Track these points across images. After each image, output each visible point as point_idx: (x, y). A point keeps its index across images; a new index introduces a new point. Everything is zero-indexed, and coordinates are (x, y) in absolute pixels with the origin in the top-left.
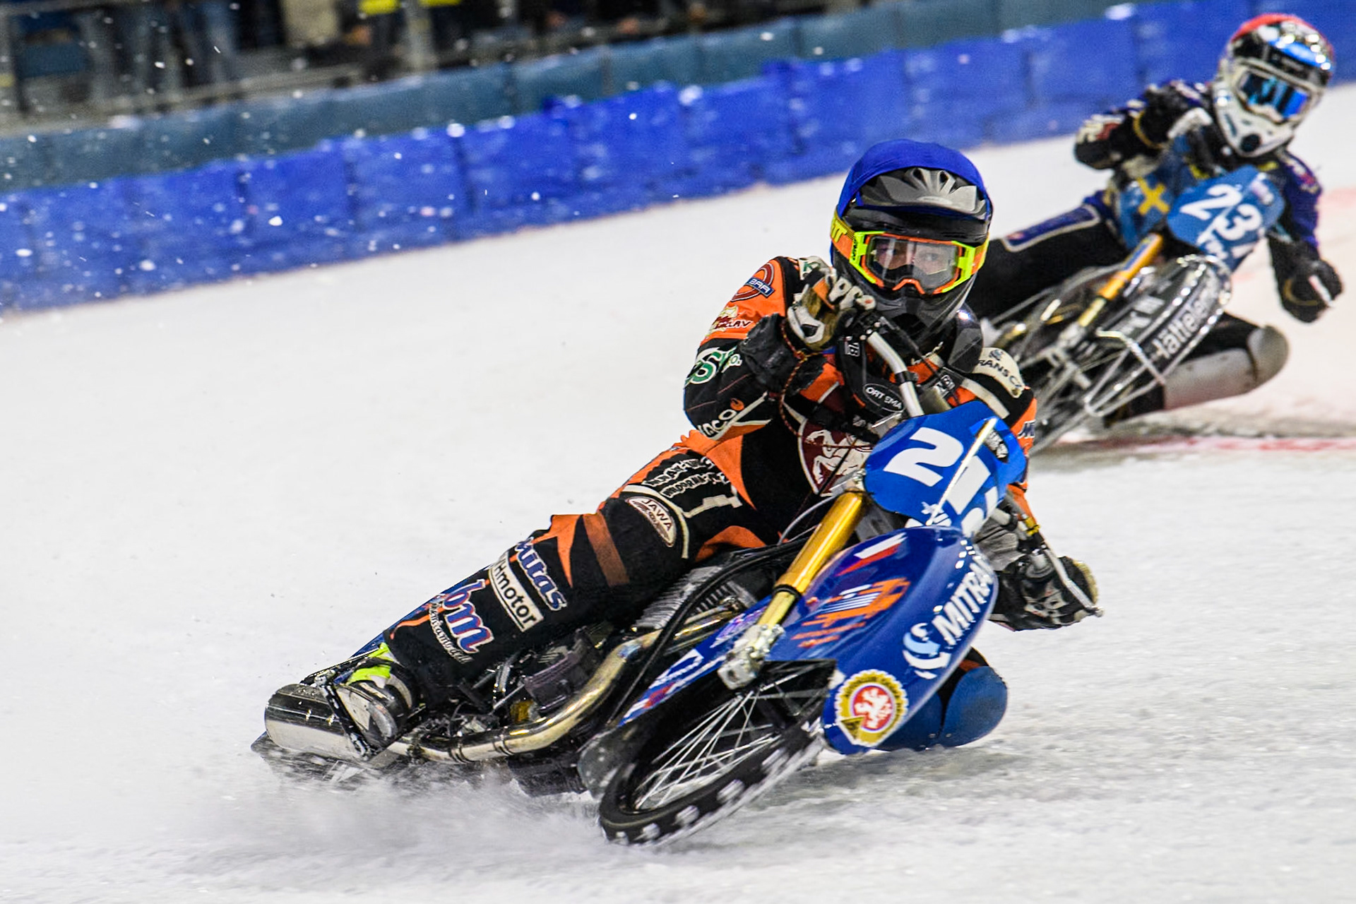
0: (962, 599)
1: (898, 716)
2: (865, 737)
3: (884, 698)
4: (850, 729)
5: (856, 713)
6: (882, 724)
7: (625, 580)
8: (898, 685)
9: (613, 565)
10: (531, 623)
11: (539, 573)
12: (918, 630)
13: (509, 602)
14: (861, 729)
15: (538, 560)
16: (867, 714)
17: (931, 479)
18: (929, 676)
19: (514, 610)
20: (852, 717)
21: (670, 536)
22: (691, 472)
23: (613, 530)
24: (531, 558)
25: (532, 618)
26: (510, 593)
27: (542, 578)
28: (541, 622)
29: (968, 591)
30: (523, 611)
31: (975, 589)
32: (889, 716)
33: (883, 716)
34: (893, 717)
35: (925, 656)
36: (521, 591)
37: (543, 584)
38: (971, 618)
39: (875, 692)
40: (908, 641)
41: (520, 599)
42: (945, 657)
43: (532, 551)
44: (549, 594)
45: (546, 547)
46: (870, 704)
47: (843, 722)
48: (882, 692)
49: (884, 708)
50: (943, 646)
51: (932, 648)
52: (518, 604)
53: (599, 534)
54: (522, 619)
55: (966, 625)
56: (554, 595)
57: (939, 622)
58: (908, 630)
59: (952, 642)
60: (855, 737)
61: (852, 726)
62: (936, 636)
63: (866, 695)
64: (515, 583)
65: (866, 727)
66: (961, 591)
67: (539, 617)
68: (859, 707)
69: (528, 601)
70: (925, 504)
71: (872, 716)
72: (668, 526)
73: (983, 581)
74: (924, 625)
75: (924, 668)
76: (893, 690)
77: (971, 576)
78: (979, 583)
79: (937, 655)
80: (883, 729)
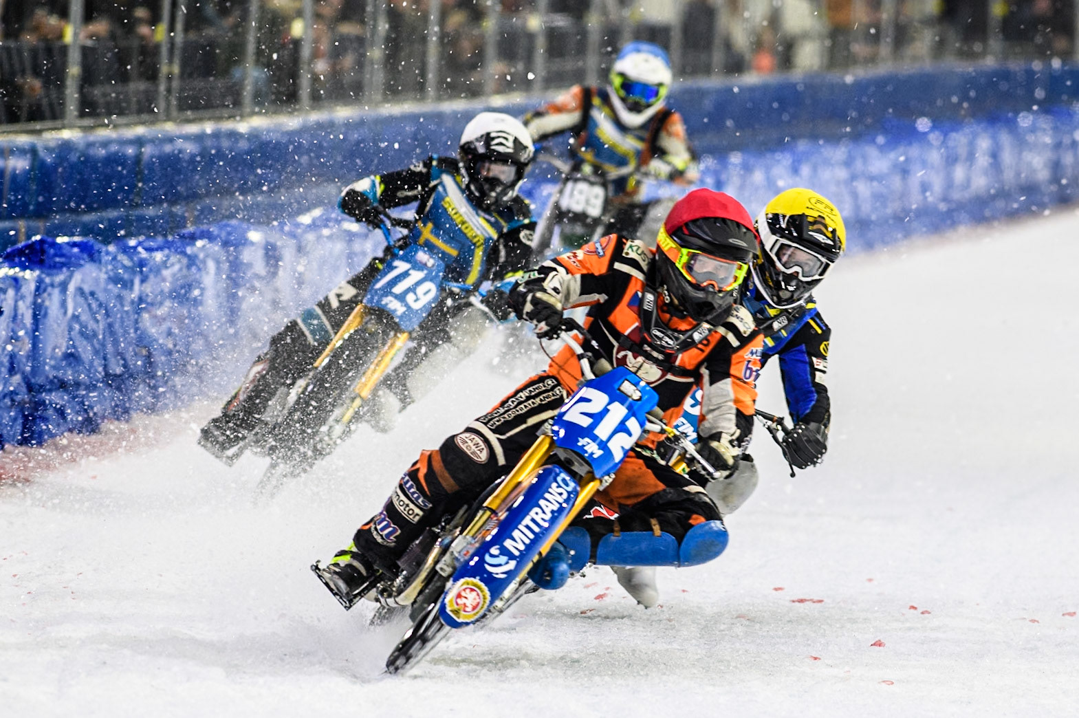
0: (527, 527)
1: (484, 602)
2: (466, 617)
3: (474, 593)
4: (455, 614)
5: (457, 604)
6: (474, 608)
7: (457, 488)
8: (482, 585)
9: (448, 483)
10: (417, 518)
11: (412, 490)
12: (494, 550)
13: (402, 508)
14: (462, 613)
15: (410, 483)
16: (465, 604)
17: (585, 422)
18: (503, 576)
19: (406, 512)
20: (456, 607)
21: (483, 456)
22: (528, 398)
23: (444, 461)
24: (408, 481)
25: (417, 515)
26: (401, 503)
27: (414, 493)
28: (423, 516)
29: (533, 520)
30: (411, 512)
32: (478, 603)
33: (474, 604)
34: (482, 603)
35: (500, 565)
36: (407, 501)
37: (416, 495)
38: (532, 536)
39: (468, 590)
40: (487, 558)
41: (408, 505)
42: (512, 564)
43: (407, 478)
44: (420, 501)
45: (413, 474)
46: (466, 598)
47: (451, 611)
48: (472, 590)
49: (475, 599)
50: (511, 557)
51: (503, 559)
52: (407, 509)
53: (438, 465)
54: (411, 517)
55: (527, 541)
56: (423, 501)
57: (508, 543)
58: (488, 551)
59: (517, 553)
60: (459, 618)
61: (456, 612)
62: (505, 552)
63: (463, 593)
64: (403, 497)
65: (465, 611)
66: (527, 521)
67: (421, 513)
68: (459, 601)
69: (412, 506)
70: (580, 439)
71: (468, 604)
72: (481, 451)
73: (548, 511)
74: (498, 547)
75: (498, 572)
76: (480, 588)
77: (536, 509)
78: (544, 512)
79: (507, 563)
80: (476, 611)
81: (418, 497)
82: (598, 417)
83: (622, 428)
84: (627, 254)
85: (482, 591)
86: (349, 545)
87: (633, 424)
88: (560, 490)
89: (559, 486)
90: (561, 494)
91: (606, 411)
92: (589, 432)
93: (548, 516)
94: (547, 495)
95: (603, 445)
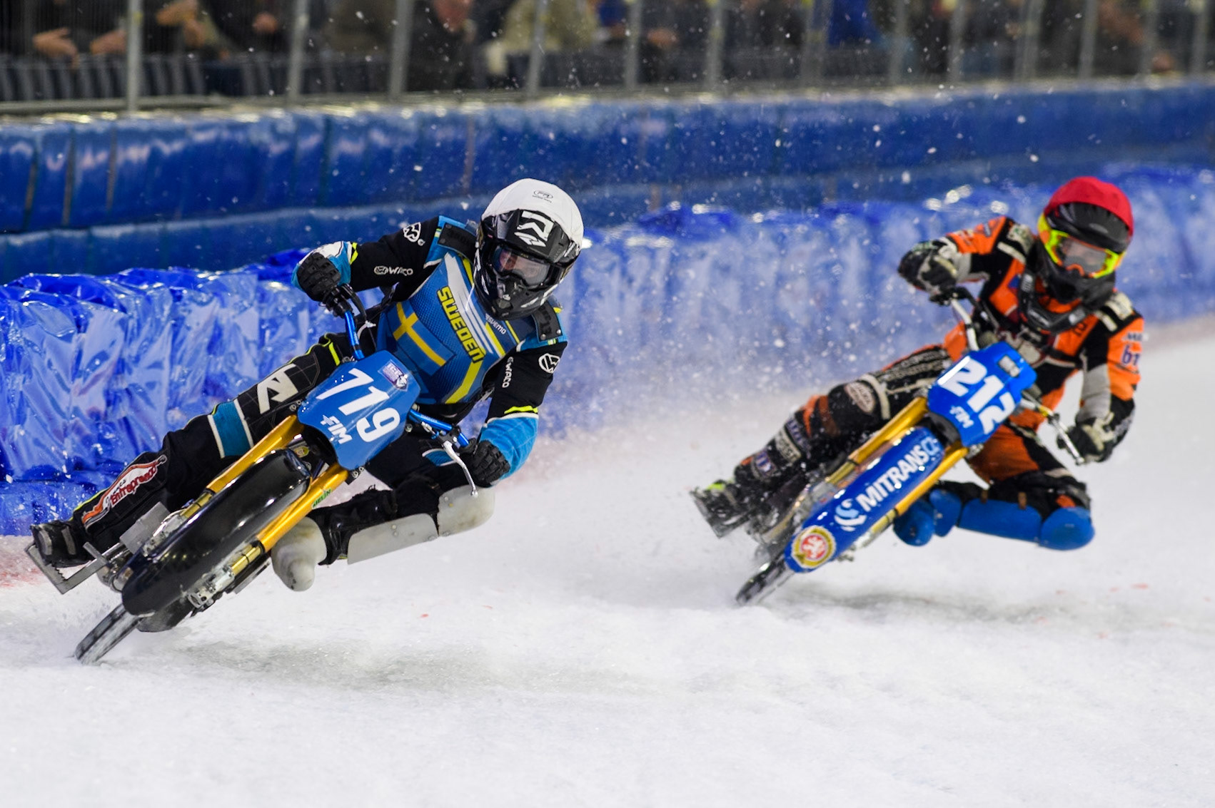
0: (882, 485)
1: (830, 551)
2: (808, 563)
3: (821, 542)
4: (799, 560)
5: (803, 550)
6: (819, 556)
7: (838, 434)
8: (830, 536)
10: (795, 459)
11: (796, 431)
12: (847, 504)
13: (783, 449)
14: (806, 559)
15: (795, 424)
16: (810, 551)
18: (852, 530)
19: (785, 452)
20: (800, 552)
21: (869, 407)
23: (831, 408)
25: (795, 456)
26: (783, 442)
27: (797, 434)
29: (889, 479)
30: (789, 452)
31: (894, 478)
32: (823, 552)
33: (820, 552)
34: (827, 551)
35: (849, 519)
36: (788, 441)
37: (798, 437)
38: (885, 494)
39: (815, 539)
40: (839, 510)
42: (862, 520)
46: (812, 545)
47: (796, 556)
48: (819, 539)
49: (820, 548)
50: (862, 512)
51: (854, 513)
55: (880, 500)
56: (804, 443)
59: (867, 509)
60: (802, 563)
61: (801, 557)
62: (856, 506)
63: (810, 541)
65: (809, 558)
66: (883, 479)
68: (805, 547)
70: (953, 408)
71: (813, 552)
72: (868, 402)
73: (906, 472)
74: (849, 500)
75: (848, 525)
76: (826, 537)
77: (894, 469)
78: (901, 473)
79: (857, 517)
80: (820, 559)
81: (798, 439)
82: (974, 388)
83: (995, 401)
84: (1012, 236)
85: (829, 541)
86: (729, 476)
87: (1007, 399)
88: (922, 453)
89: (922, 449)
90: (922, 457)
91: (981, 384)
92: (962, 401)
93: (905, 477)
94: (908, 457)
95: (974, 416)
